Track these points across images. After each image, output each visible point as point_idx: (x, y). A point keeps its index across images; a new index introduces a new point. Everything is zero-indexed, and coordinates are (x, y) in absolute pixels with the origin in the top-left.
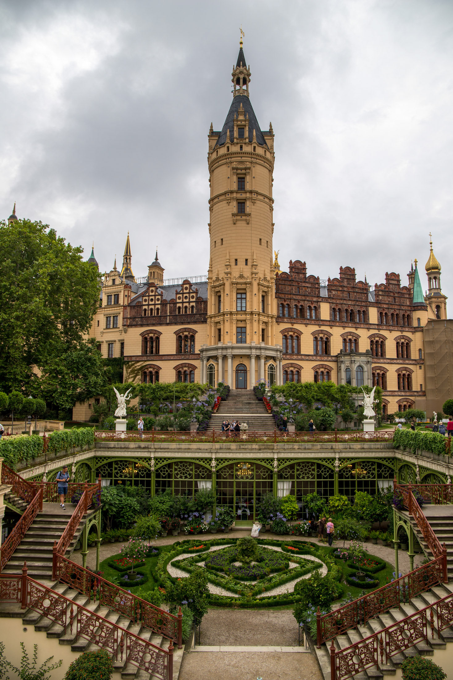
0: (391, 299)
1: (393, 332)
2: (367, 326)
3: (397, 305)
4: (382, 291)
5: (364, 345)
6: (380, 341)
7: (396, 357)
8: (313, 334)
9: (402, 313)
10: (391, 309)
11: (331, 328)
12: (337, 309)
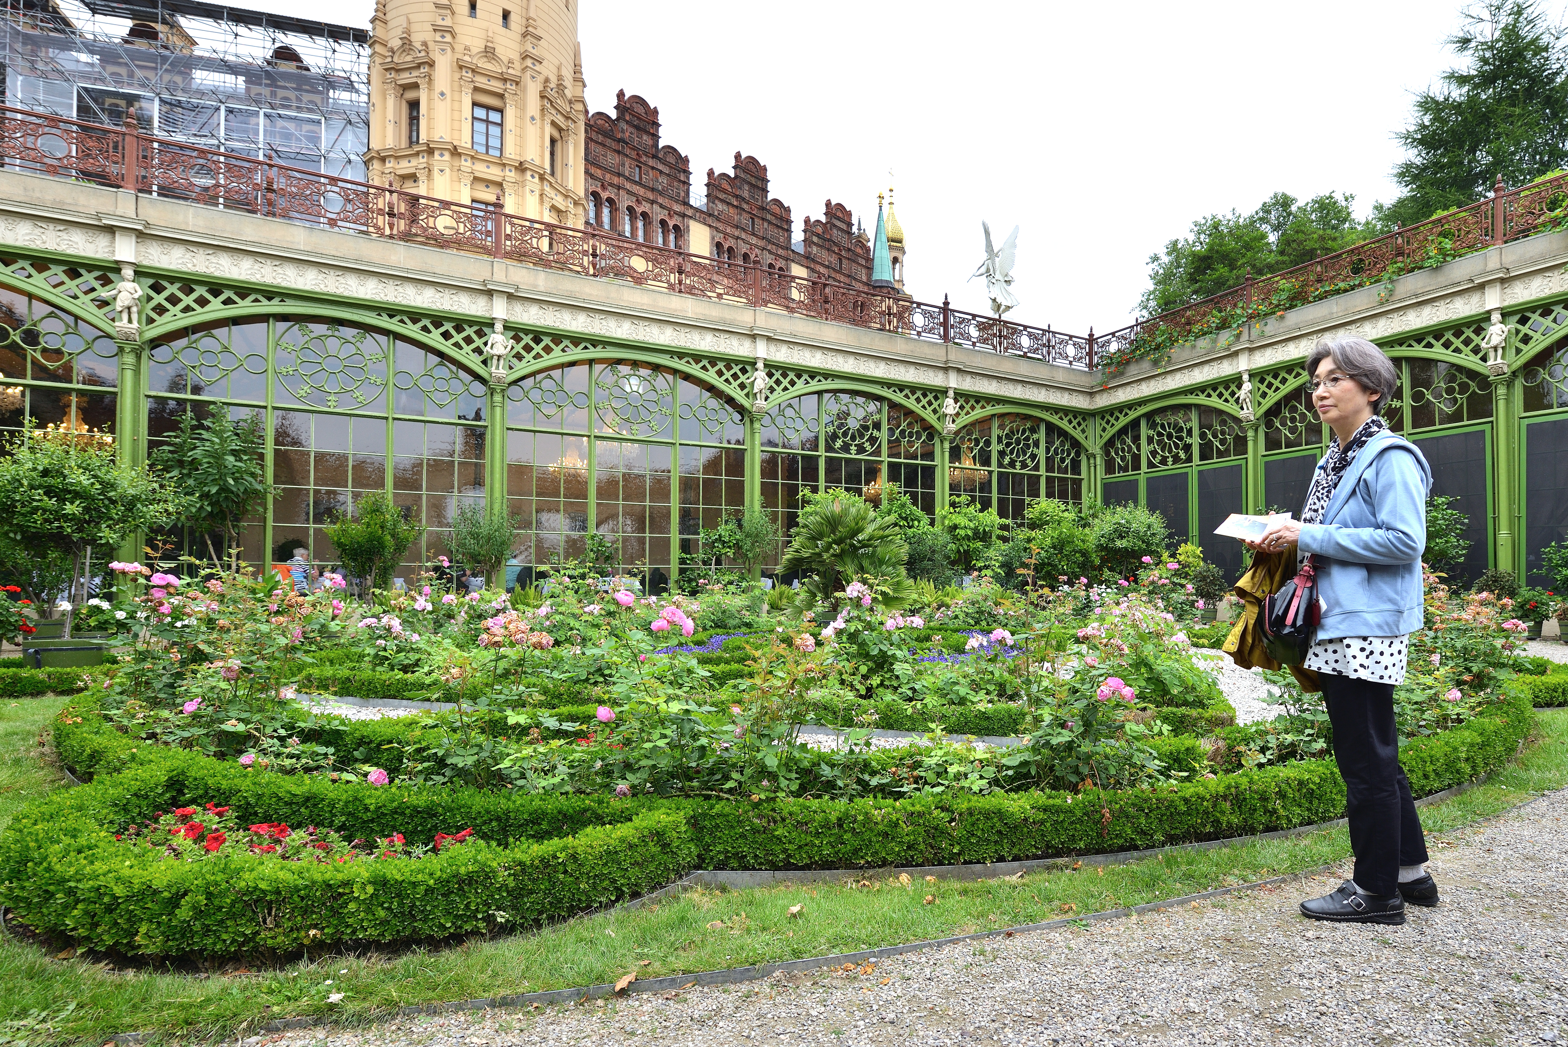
0: (833, 259)
4: (818, 235)
12: (726, 246)
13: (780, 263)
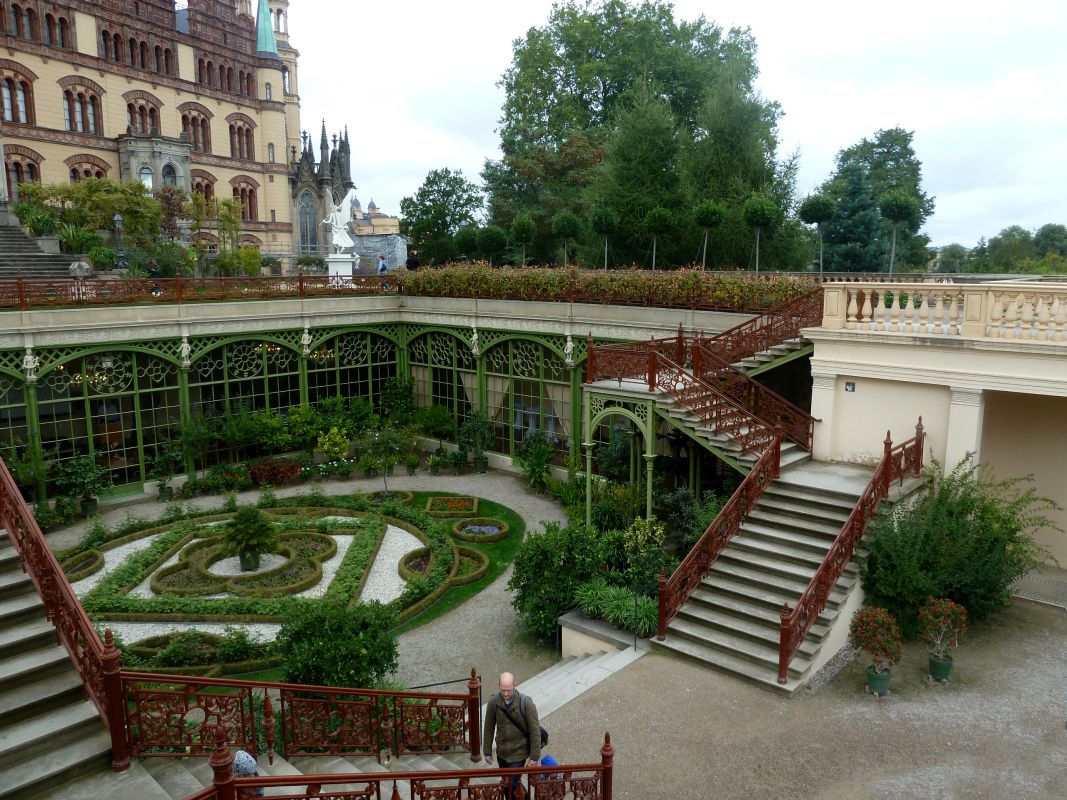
0: (218, 35)
1: (223, 103)
2: (175, 84)
3: (229, 49)
4: (202, 14)
5: (171, 124)
6: (200, 119)
7: (229, 155)
8: (62, 82)
9: (238, 67)
10: (220, 55)
11: (102, 76)
12: (112, 34)
13: (166, 46)
